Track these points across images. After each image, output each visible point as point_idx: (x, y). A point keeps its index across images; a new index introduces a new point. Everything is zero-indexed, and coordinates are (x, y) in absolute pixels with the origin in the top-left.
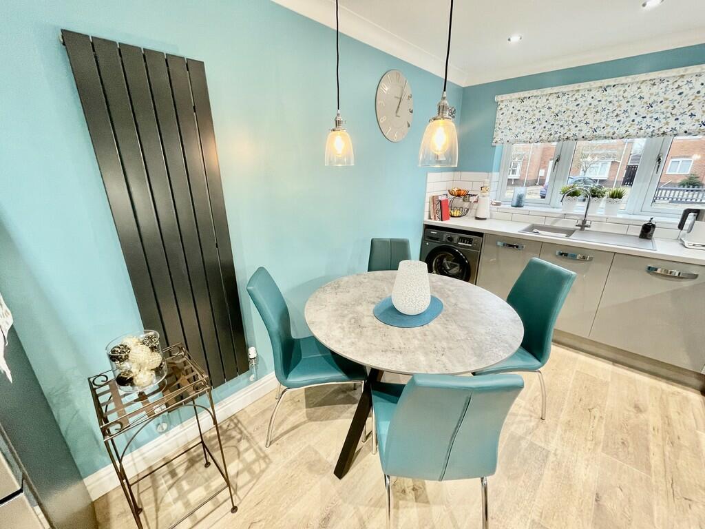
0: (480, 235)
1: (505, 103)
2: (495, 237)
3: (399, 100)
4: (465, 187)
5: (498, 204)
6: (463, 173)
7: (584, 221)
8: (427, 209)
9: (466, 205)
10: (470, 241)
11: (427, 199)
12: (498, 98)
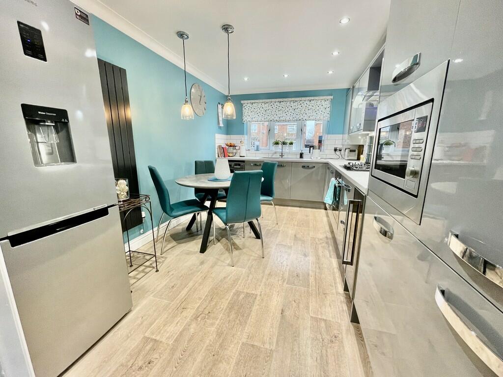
0: (243, 161)
1: (245, 104)
2: (250, 162)
3: (200, 97)
4: (233, 142)
5: (249, 150)
6: (231, 136)
7: (282, 154)
8: (217, 152)
9: (235, 151)
10: (239, 165)
11: (216, 147)
12: (242, 102)
